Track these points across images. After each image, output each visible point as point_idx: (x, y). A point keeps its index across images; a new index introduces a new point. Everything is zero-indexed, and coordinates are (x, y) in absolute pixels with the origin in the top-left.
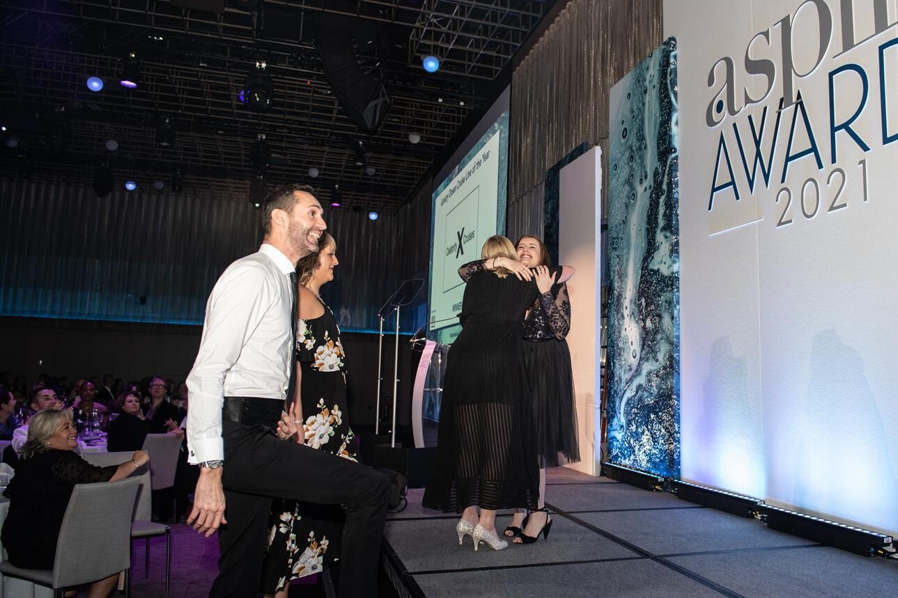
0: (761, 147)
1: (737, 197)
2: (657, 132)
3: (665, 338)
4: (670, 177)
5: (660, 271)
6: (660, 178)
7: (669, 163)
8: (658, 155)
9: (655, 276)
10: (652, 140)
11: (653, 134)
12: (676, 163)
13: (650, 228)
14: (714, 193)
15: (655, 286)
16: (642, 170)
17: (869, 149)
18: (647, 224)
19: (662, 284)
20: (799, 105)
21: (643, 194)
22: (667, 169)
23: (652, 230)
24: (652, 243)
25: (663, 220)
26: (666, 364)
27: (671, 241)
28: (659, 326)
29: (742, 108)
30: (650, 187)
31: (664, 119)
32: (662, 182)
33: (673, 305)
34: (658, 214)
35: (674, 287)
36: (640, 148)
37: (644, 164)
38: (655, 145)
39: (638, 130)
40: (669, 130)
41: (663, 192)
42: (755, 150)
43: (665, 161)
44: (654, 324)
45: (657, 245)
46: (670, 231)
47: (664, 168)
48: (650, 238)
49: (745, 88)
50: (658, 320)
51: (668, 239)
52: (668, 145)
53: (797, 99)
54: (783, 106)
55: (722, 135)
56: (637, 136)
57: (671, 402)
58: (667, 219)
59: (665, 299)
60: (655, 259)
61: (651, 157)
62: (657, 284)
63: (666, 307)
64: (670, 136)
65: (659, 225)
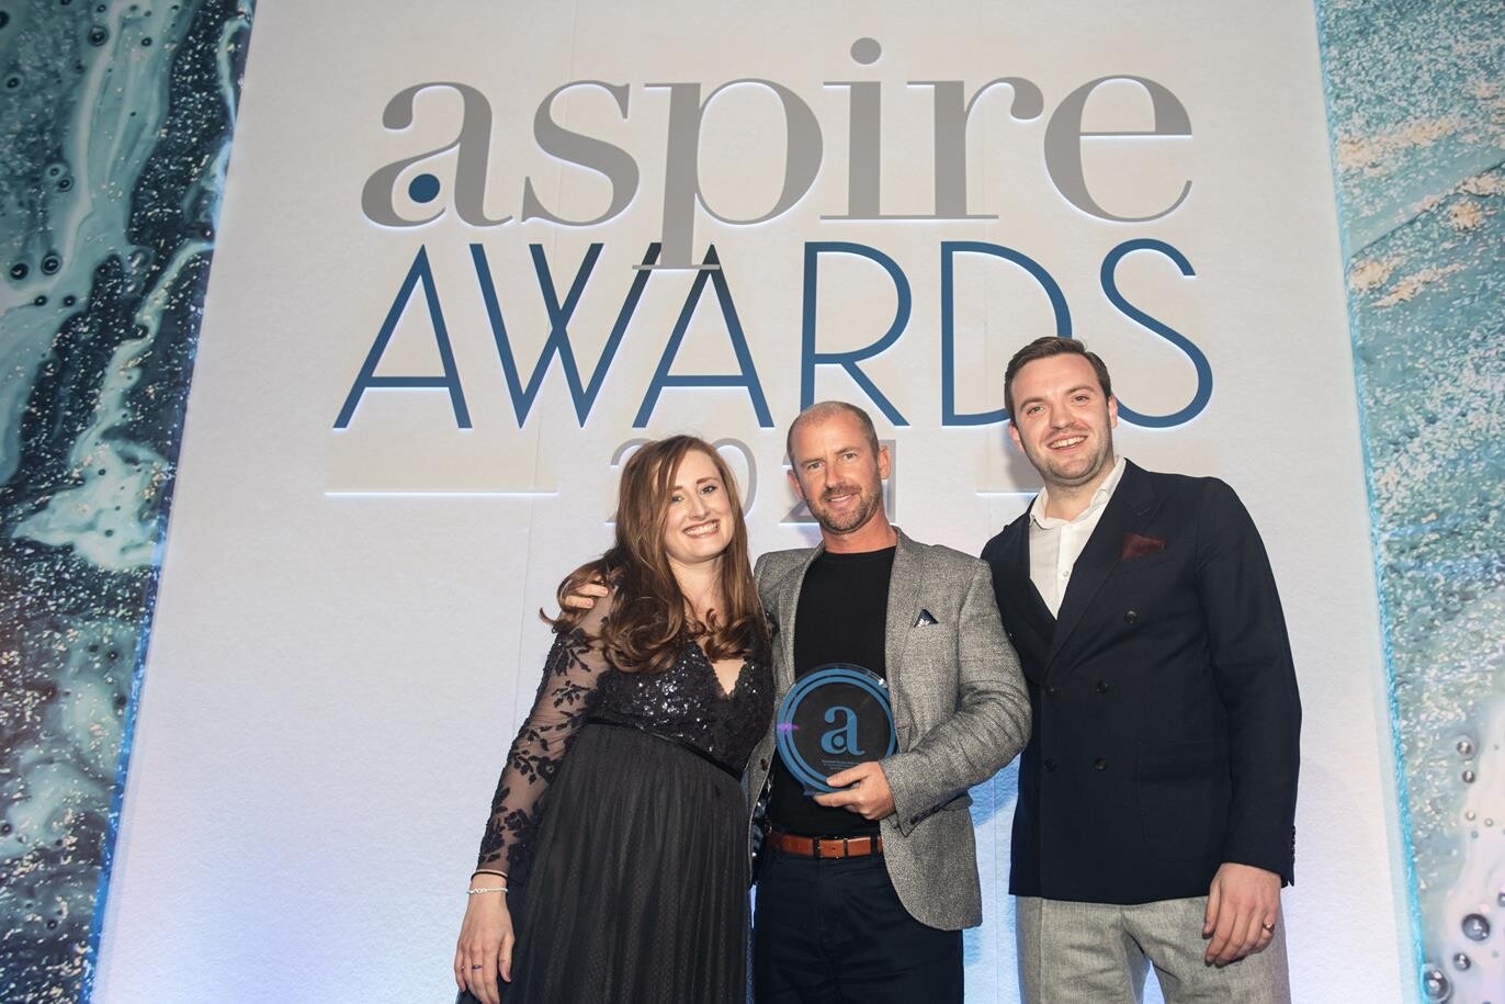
0: (571, 328)
1: (463, 420)
2: (136, 162)
3: (64, 761)
4: (183, 300)
5: (76, 552)
6: (130, 289)
7: (183, 262)
8: (131, 225)
9: (45, 565)
10: (107, 176)
11: (115, 163)
12: (207, 268)
13: (43, 416)
14: (367, 389)
15: (40, 593)
16: (30, 243)
17: (905, 423)
18: (29, 403)
19: (81, 591)
20: (710, 276)
21: (24, 310)
22: (172, 273)
23: (54, 426)
24: (48, 464)
25: (125, 407)
26: (59, 843)
27: (154, 475)
28: (38, 719)
29: (510, 218)
30: (69, 301)
31: (179, 138)
32: (136, 303)
33: (129, 663)
34: (95, 386)
35: (142, 609)
36: (33, 179)
37: (45, 228)
38: (120, 194)
39: (31, 126)
40: (201, 174)
41: (137, 332)
42: (546, 328)
43: (164, 250)
44: (11, 711)
45: (75, 474)
46: (155, 445)
47: (154, 267)
48: (38, 446)
49: (528, 179)
50: (34, 698)
51: (137, 468)
52: (185, 212)
53: (706, 262)
54: (658, 262)
55: (422, 255)
56: (23, 142)
57: (65, 968)
58: (142, 410)
59: (87, 641)
60: (54, 512)
61: (93, 219)
62: (52, 588)
63: (93, 663)
64: (202, 193)
65: (99, 420)
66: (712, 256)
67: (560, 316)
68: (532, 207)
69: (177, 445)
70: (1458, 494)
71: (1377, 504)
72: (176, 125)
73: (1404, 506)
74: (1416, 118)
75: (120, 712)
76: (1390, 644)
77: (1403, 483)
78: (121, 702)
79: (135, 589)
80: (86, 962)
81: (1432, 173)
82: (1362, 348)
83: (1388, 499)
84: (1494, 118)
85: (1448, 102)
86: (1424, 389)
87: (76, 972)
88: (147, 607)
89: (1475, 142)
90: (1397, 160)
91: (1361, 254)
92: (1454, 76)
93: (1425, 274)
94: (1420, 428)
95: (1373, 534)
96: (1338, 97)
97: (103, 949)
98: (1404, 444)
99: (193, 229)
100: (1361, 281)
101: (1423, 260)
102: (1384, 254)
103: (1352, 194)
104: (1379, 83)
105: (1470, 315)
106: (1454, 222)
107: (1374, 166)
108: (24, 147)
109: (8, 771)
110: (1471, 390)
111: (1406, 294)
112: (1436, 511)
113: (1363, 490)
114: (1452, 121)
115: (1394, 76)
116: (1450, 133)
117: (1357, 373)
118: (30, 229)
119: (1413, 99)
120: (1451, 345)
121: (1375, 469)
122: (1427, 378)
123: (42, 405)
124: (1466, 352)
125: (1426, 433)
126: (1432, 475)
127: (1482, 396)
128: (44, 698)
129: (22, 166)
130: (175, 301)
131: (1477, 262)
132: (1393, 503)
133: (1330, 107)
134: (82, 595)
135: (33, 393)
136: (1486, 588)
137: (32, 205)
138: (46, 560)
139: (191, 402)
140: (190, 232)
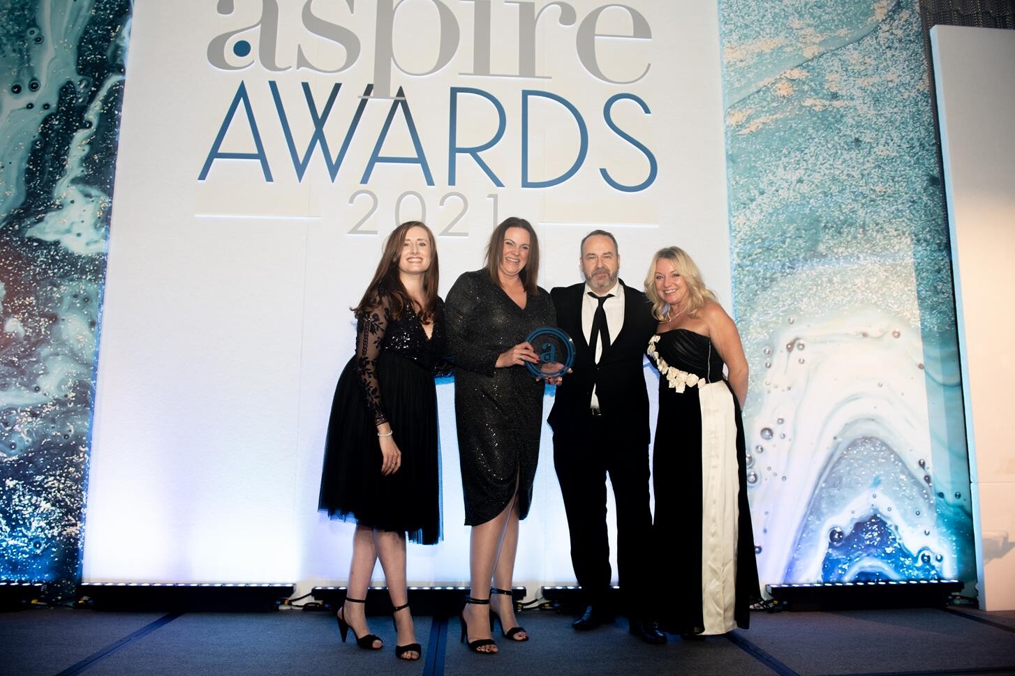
0: (324, 129)
1: (269, 177)
3: (64, 354)
4: (111, 108)
5: (62, 245)
6: (80, 100)
7: (110, 86)
8: (78, 64)
9: (45, 251)
10: (62, 36)
11: (67, 28)
12: (123, 90)
13: (37, 170)
14: (215, 159)
15: (43, 266)
16: (22, 73)
17: (503, 186)
18: (28, 163)
19: (66, 266)
20: (400, 103)
21: (21, 111)
22: (103, 93)
23: (44, 176)
24: (42, 197)
25: (82, 166)
26: (66, 396)
27: (101, 204)
28: (49, 333)
29: (290, 67)
30: (46, 106)
31: (102, 15)
32: (84, 108)
33: (95, 304)
34: (65, 154)
35: (100, 276)
36: (20, 36)
37: (29, 65)
38: (71, 46)
39: (16, 6)
40: (116, 36)
41: (86, 125)
42: (312, 129)
43: (98, 79)
44: (34, 328)
45: (58, 203)
46: (101, 188)
47: (93, 89)
48: (35, 187)
49: (299, 46)
50: (46, 322)
51: (92, 199)
52: (109, 58)
53: (397, 96)
54: (372, 94)
55: (242, 86)
56: (13, 15)
57: (75, 458)
58: (92, 168)
59: (72, 292)
60: (47, 223)
61: (57, 60)
62: (50, 264)
63: (76, 304)
64: (118, 47)
65: (68, 173)
66: (401, 93)
67: (319, 122)
68: (302, 62)
69: (112, 188)
70: (772, 230)
71: (734, 234)
72: (100, 8)
73: (746, 235)
74: (763, 37)
75: (93, 329)
76: (736, 302)
77: (747, 224)
78: (93, 324)
79: (96, 265)
80: (86, 455)
81: (770, 66)
82: (731, 155)
83: (739, 232)
84: (801, 39)
85: (779, 29)
86: (760, 177)
87: (81, 460)
88: (103, 274)
89: (791, 52)
90: (753, 58)
91: (733, 107)
92: (783, 16)
93: (763, 119)
94: (756, 197)
95: (731, 249)
96: (726, 23)
97: (93, 448)
98: (748, 204)
99: (114, 67)
100: (732, 121)
101: (763, 112)
102: (743, 108)
103: (730, 75)
104: (746, 17)
105: (784, 141)
106: (778, 93)
107: (741, 61)
108: (14, 17)
109: (35, 359)
110: (782, 179)
111: (753, 129)
112: (762, 239)
113: (727, 226)
114: (780, 40)
115: (753, 14)
116: (779, 46)
117: (728, 168)
118: (20, 65)
119: (762, 27)
120: (773, 155)
121: (734, 217)
122: (761, 172)
123: (35, 165)
124: (780, 160)
125: (759, 199)
126: (760, 220)
127: (787, 182)
128: (51, 322)
129: (13, 28)
130: (106, 108)
131: (788, 114)
132: (741, 233)
133: (722, 28)
134: (67, 268)
135: (31, 156)
136: (782, 276)
137: (20, 51)
138: (45, 249)
139: (118, 164)
140: (111, 69)
